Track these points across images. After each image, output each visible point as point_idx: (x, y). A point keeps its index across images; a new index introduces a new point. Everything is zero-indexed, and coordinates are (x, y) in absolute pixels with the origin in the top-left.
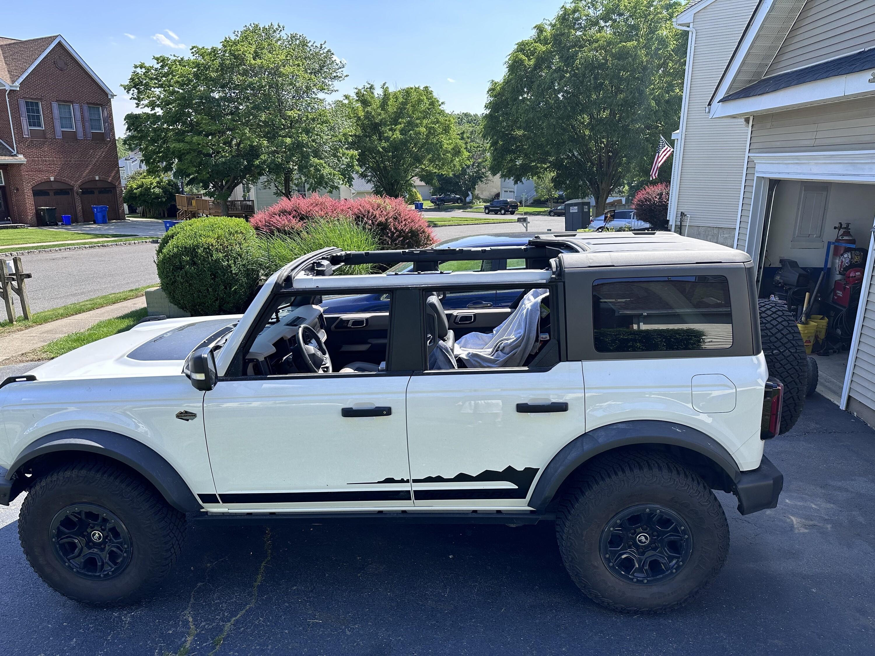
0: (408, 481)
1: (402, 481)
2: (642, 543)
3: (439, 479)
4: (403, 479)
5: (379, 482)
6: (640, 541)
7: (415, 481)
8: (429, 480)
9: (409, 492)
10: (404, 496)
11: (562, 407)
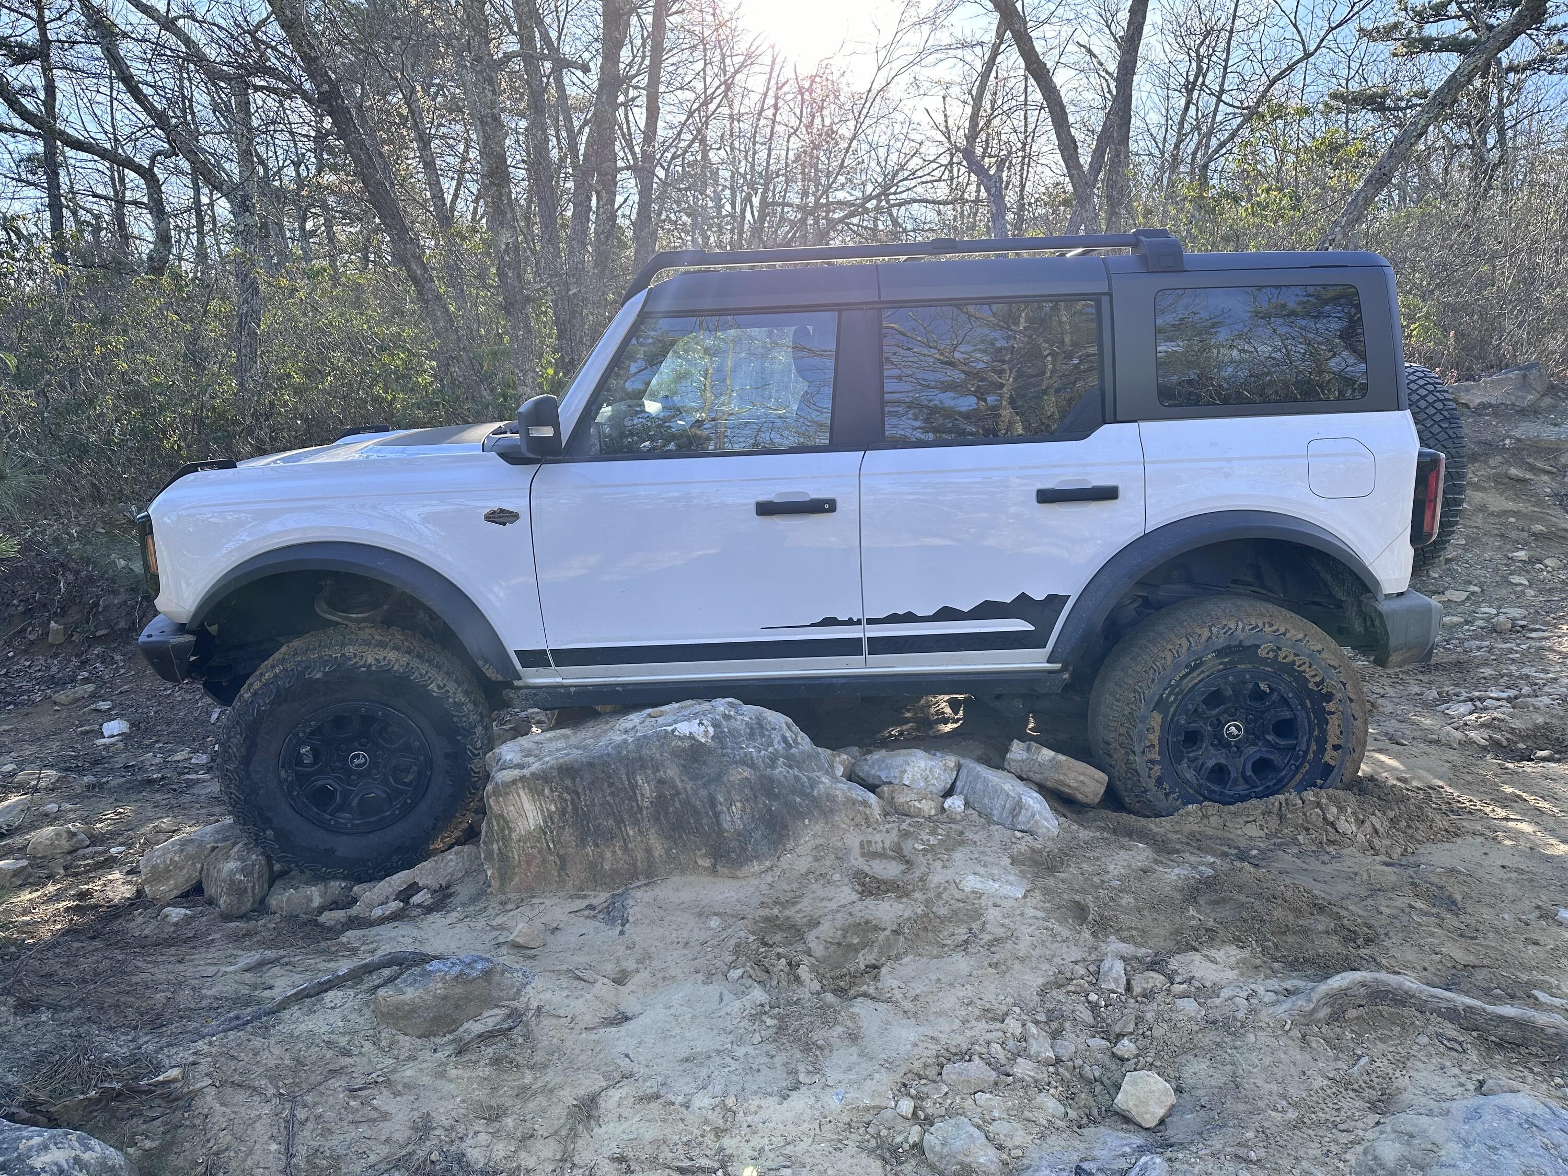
0: (859, 622)
1: (850, 622)
2: (1234, 737)
3: (910, 618)
4: (851, 619)
5: (812, 625)
6: (1230, 735)
7: (870, 621)
8: (894, 619)
9: (860, 640)
10: (850, 647)
11: (1108, 494)
